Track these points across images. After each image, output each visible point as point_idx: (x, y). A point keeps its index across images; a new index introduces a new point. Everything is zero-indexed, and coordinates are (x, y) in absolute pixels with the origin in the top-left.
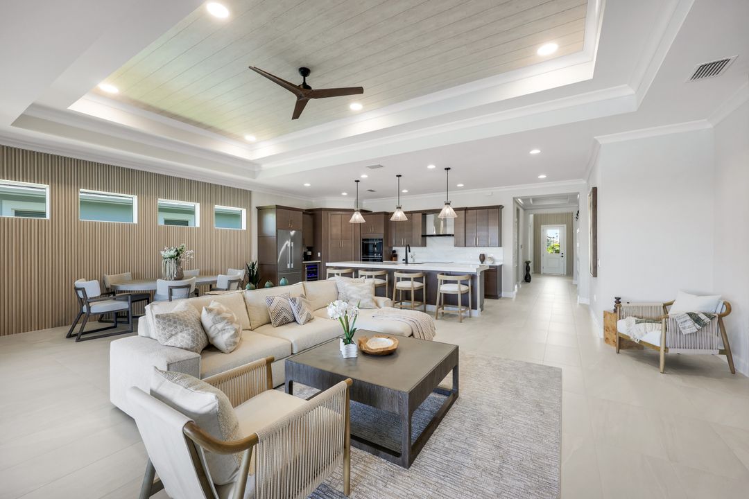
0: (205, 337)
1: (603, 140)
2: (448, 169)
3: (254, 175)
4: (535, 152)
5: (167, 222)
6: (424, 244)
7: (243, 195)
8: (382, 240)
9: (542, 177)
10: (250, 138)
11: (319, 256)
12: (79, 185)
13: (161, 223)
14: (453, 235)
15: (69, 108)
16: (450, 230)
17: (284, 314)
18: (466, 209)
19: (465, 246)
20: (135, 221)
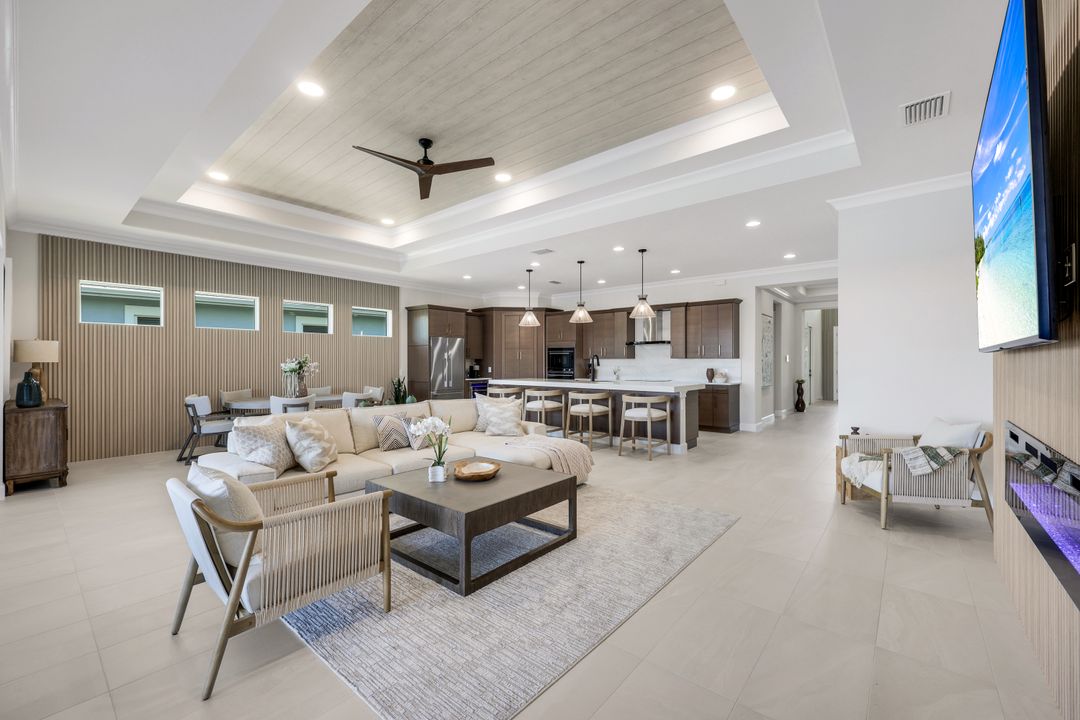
0: (290, 455)
1: (840, 204)
2: (643, 251)
3: (398, 266)
4: (753, 224)
5: (307, 329)
6: (631, 355)
7: (390, 293)
8: (573, 349)
9: (790, 256)
10: (387, 221)
11: (490, 371)
12: (195, 287)
13: (299, 330)
14: (669, 342)
15: (179, 201)
16: (666, 336)
17: (394, 436)
18: (687, 305)
19: (686, 357)
20: (257, 328)
